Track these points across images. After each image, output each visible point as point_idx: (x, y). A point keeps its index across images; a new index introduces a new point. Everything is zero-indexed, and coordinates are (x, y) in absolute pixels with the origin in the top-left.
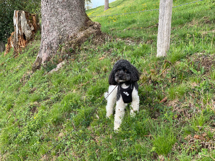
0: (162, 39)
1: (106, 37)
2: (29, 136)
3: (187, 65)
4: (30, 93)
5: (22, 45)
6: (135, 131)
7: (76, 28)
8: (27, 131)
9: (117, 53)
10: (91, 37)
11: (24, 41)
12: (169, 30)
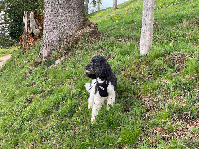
0: (144, 39)
1: (101, 36)
2: (22, 125)
3: (162, 63)
4: (29, 87)
5: (30, 43)
6: (106, 123)
7: (75, 27)
8: (20, 120)
9: (109, 51)
10: (87, 35)
11: (32, 39)
12: (151, 30)
